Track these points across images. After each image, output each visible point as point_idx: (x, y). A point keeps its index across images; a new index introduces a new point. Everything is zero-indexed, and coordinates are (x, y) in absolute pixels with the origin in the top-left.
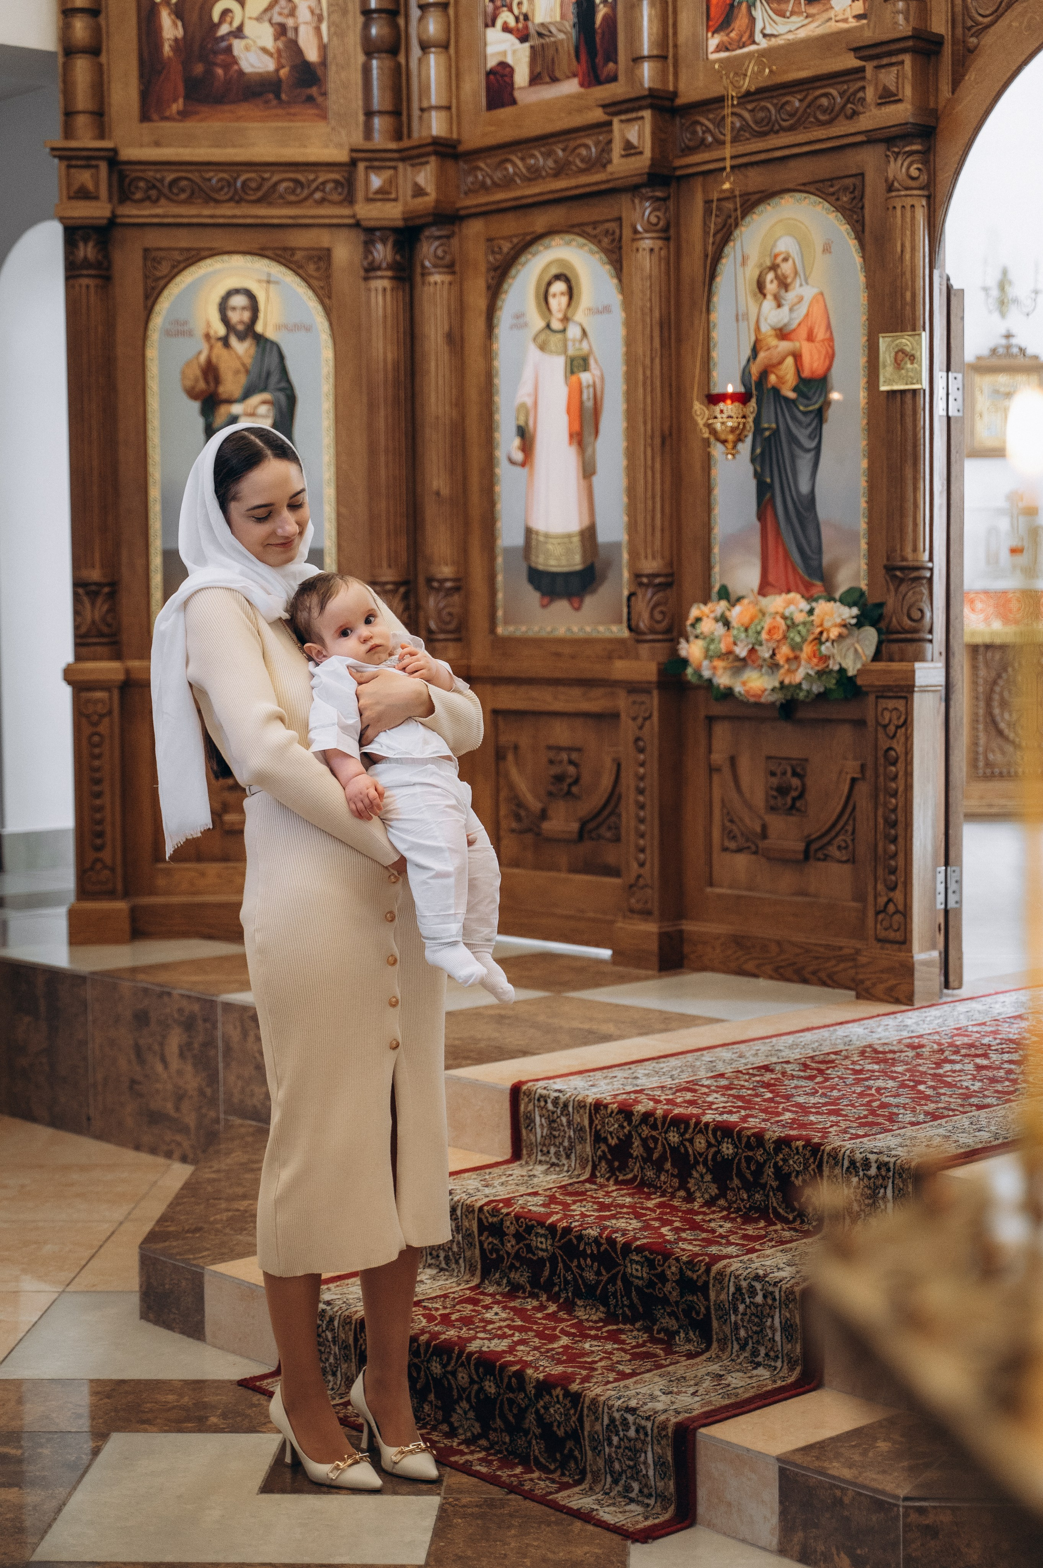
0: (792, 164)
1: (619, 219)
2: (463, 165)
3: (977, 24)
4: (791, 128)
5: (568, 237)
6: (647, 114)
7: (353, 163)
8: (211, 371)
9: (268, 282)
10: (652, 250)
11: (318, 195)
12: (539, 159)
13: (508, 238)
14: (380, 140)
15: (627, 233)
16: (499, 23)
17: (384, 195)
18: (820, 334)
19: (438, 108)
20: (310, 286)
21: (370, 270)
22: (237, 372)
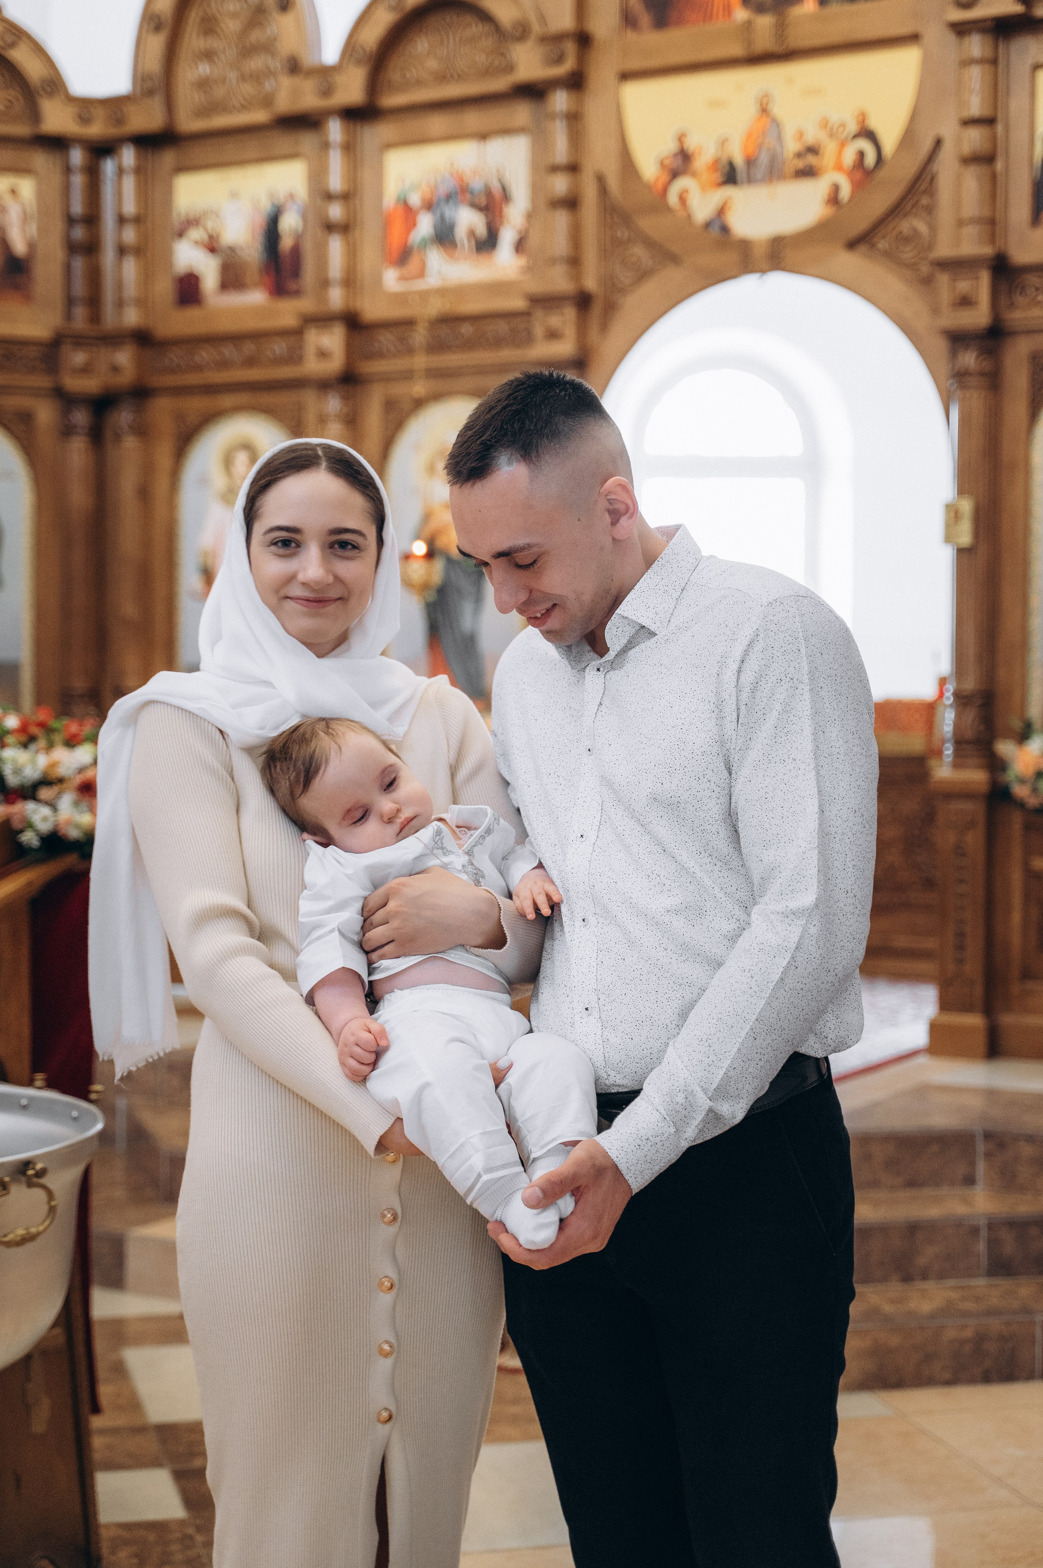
1: (303, 407)
2: (155, 352)
3: (621, 285)
4: (464, 350)
5: (252, 416)
6: (340, 329)
7: (56, 342)
11: (26, 367)
12: (228, 351)
13: (194, 413)
14: (80, 324)
15: (310, 418)
16: (191, 236)
17: (86, 370)
19: (133, 302)
20: (18, 441)
21: (67, 431)
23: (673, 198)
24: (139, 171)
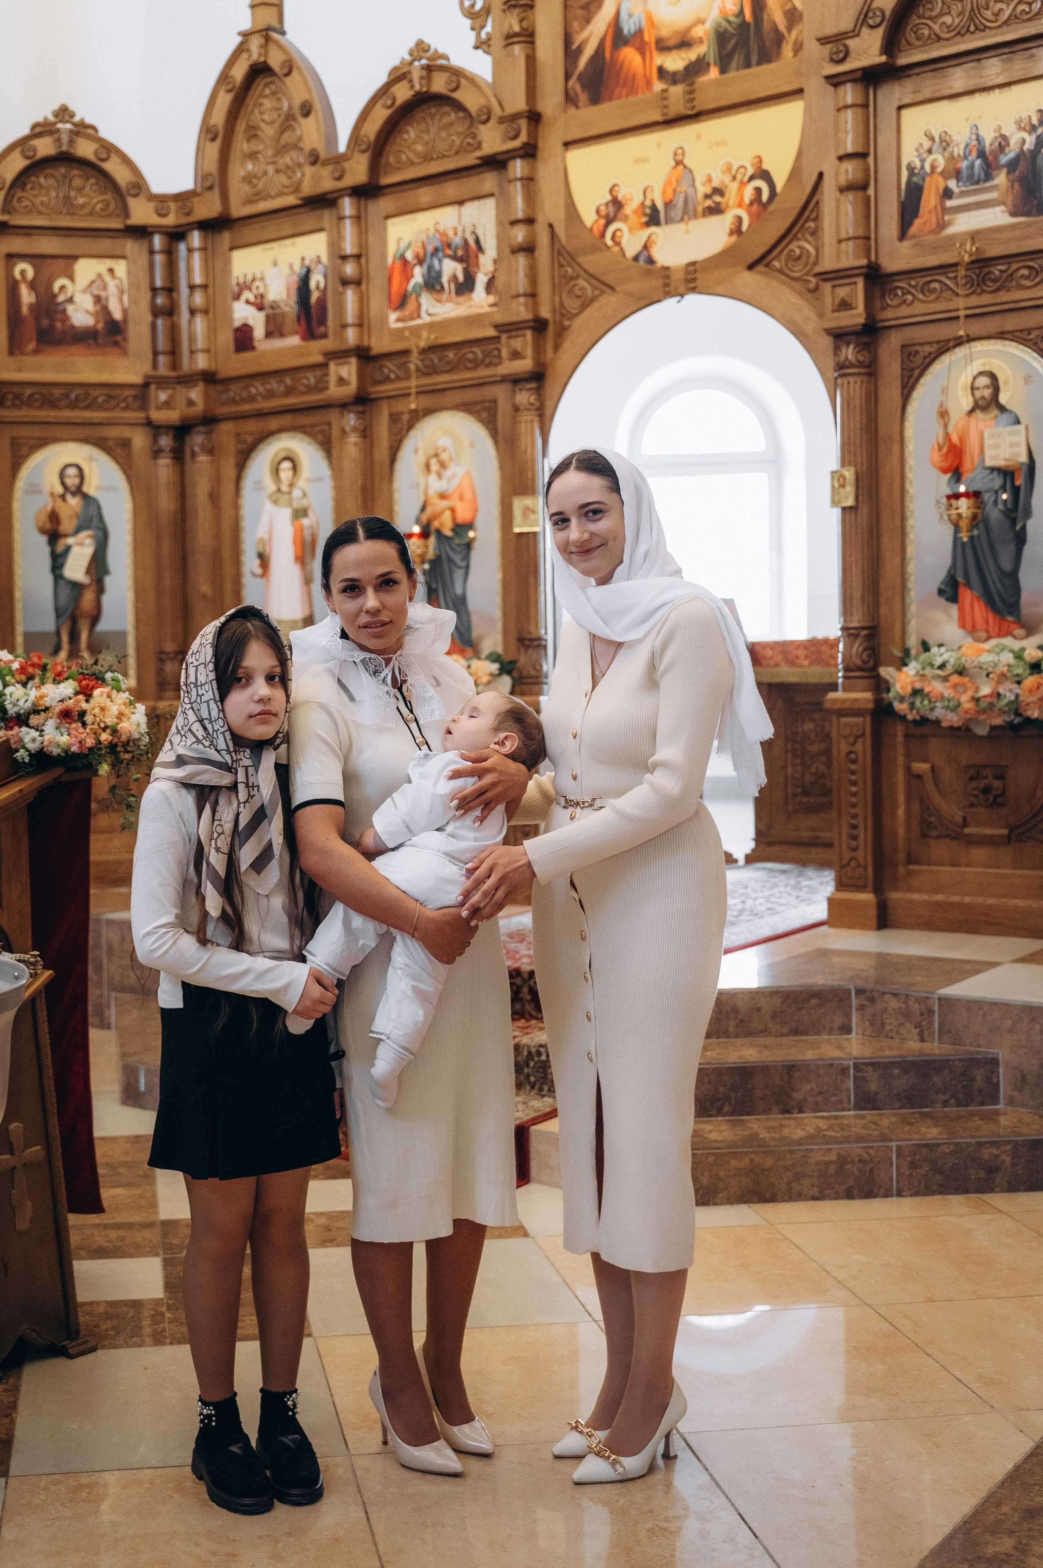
0: (449, 393)
1: (329, 424)
2: (219, 387)
3: (569, 312)
4: (449, 371)
5: (292, 434)
6: (353, 361)
7: (146, 385)
8: (54, 517)
9: (91, 459)
10: (356, 444)
11: (123, 405)
12: (274, 384)
13: (251, 433)
14: (163, 370)
15: (335, 433)
16: (243, 298)
17: (167, 405)
18: (468, 496)
19: (203, 351)
20: (118, 462)
21: (156, 453)
22: (71, 518)
23: (608, 241)
24: (204, 249)
